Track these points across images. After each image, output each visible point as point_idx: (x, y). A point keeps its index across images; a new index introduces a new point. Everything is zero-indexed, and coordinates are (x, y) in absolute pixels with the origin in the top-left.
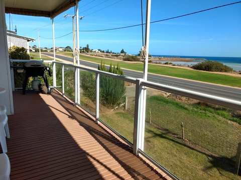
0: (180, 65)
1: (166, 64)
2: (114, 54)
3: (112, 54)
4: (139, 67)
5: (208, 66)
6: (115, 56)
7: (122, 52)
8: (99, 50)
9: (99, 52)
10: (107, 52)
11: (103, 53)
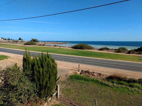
0: (64, 47)
1: (55, 46)
2: (14, 41)
3: (12, 41)
4: (38, 49)
5: (81, 47)
6: (15, 42)
7: (20, 39)
8: (2, 38)
9: (2, 39)
10: (9, 39)
11: (5, 40)
